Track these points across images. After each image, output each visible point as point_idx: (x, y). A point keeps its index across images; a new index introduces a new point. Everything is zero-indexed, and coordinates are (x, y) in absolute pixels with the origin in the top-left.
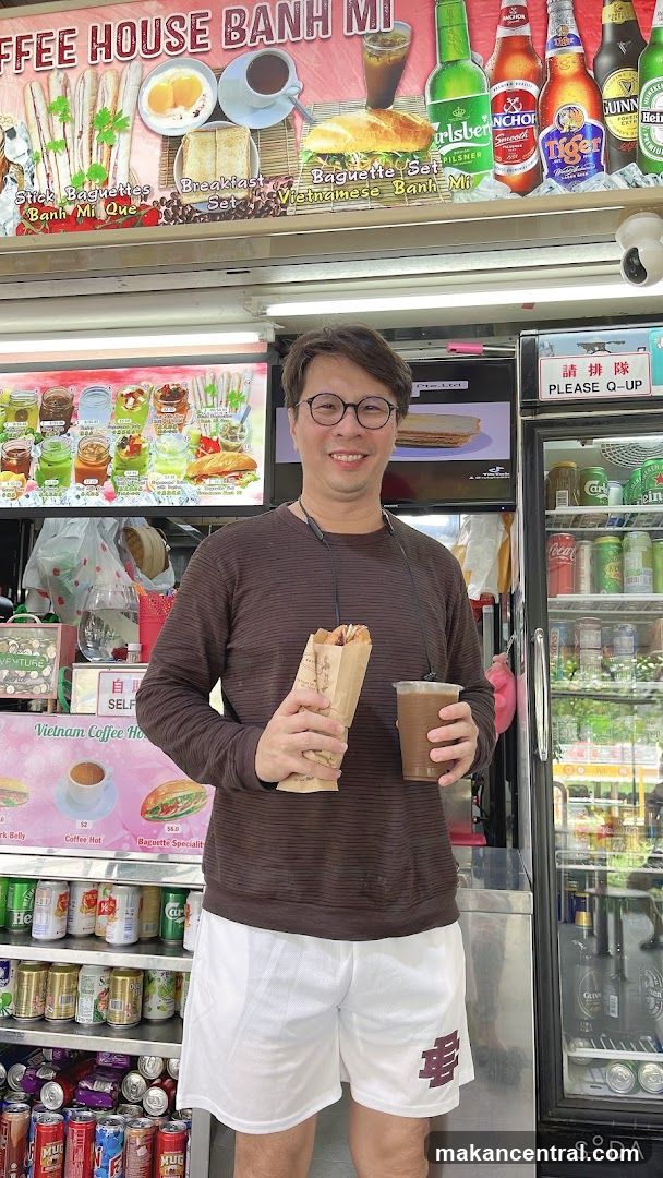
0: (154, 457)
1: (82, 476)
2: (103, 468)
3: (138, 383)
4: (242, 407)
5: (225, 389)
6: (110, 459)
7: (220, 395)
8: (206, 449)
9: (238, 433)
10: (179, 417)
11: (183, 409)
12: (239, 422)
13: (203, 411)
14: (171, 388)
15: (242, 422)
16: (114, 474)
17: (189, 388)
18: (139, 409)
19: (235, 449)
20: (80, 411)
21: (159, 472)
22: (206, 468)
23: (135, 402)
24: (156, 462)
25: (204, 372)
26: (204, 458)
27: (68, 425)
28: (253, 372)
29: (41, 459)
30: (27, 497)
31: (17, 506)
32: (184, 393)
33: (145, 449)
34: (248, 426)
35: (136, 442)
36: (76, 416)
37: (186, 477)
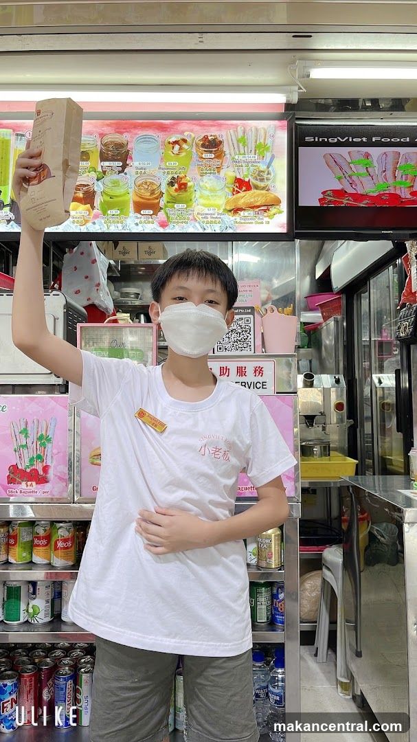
0: (198, 194)
1: (139, 207)
2: (157, 201)
3: (182, 133)
4: (268, 155)
5: (253, 143)
6: (162, 194)
7: (250, 146)
8: (240, 188)
9: (266, 176)
10: (217, 162)
11: (220, 155)
12: (265, 167)
13: (236, 157)
14: (210, 138)
15: (268, 167)
16: (166, 206)
17: (224, 138)
18: (183, 154)
19: (263, 189)
20: (134, 154)
21: (204, 205)
22: (241, 203)
23: (181, 148)
24: (200, 197)
25: (237, 126)
26: (239, 195)
27: (124, 167)
28: (276, 128)
29: (103, 193)
30: (94, 223)
31: (85, 231)
32: (221, 142)
33: (190, 187)
34: (274, 171)
35: (183, 181)
36: (131, 158)
37: (225, 210)
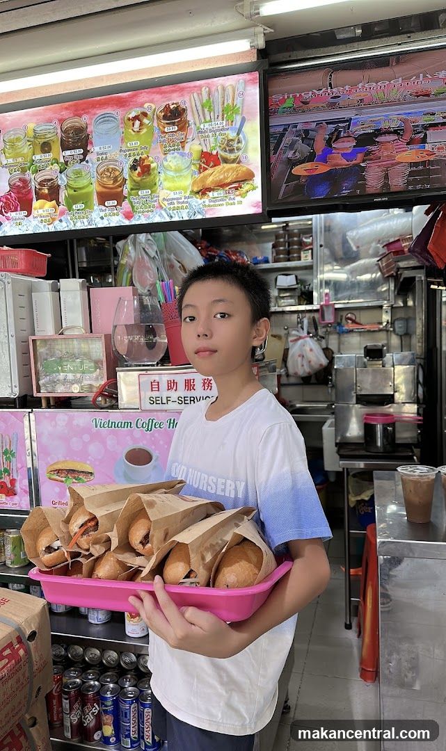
0: (162, 176)
1: (103, 198)
2: (120, 189)
3: (142, 105)
4: (238, 119)
5: (220, 106)
6: (125, 180)
7: (216, 109)
8: (208, 164)
9: (236, 145)
10: (180, 135)
11: (183, 126)
12: (235, 134)
13: (202, 126)
14: (172, 107)
15: (238, 134)
16: (130, 194)
17: (188, 105)
18: (145, 131)
19: (233, 161)
21: (169, 189)
22: (209, 182)
23: (141, 124)
24: (165, 180)
25: (200, 87)
26: (207, 172)
27: (85, 154)
28: (246, 83)
29: (67, 186)
30: (61, 221)
31: (53, 230)
32: (184, 110)
33: (154, 169)
34: (244, 137)
35: (146, 163)
36: (92, 143)
37: (192, 192)
